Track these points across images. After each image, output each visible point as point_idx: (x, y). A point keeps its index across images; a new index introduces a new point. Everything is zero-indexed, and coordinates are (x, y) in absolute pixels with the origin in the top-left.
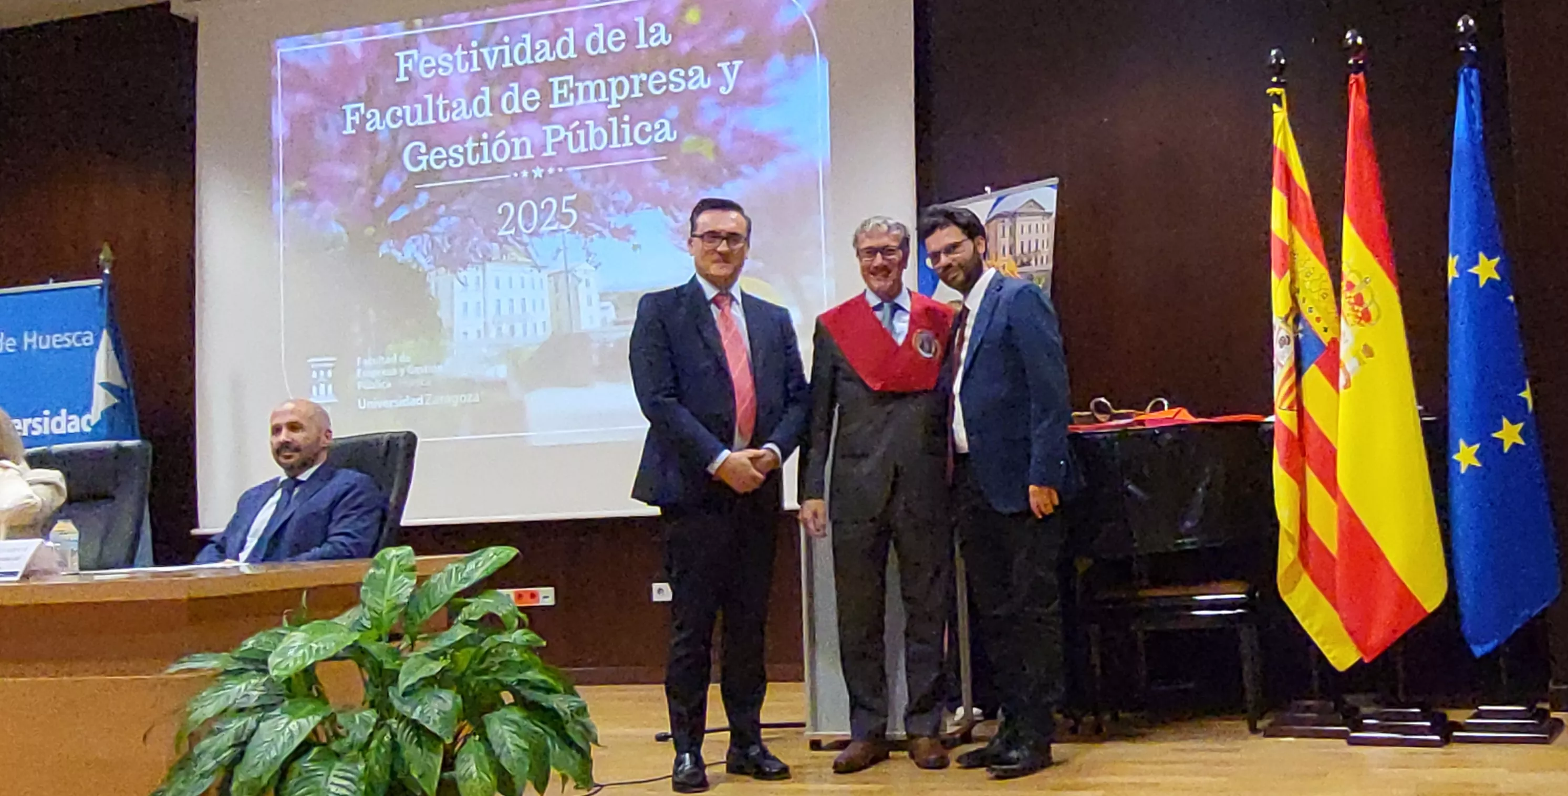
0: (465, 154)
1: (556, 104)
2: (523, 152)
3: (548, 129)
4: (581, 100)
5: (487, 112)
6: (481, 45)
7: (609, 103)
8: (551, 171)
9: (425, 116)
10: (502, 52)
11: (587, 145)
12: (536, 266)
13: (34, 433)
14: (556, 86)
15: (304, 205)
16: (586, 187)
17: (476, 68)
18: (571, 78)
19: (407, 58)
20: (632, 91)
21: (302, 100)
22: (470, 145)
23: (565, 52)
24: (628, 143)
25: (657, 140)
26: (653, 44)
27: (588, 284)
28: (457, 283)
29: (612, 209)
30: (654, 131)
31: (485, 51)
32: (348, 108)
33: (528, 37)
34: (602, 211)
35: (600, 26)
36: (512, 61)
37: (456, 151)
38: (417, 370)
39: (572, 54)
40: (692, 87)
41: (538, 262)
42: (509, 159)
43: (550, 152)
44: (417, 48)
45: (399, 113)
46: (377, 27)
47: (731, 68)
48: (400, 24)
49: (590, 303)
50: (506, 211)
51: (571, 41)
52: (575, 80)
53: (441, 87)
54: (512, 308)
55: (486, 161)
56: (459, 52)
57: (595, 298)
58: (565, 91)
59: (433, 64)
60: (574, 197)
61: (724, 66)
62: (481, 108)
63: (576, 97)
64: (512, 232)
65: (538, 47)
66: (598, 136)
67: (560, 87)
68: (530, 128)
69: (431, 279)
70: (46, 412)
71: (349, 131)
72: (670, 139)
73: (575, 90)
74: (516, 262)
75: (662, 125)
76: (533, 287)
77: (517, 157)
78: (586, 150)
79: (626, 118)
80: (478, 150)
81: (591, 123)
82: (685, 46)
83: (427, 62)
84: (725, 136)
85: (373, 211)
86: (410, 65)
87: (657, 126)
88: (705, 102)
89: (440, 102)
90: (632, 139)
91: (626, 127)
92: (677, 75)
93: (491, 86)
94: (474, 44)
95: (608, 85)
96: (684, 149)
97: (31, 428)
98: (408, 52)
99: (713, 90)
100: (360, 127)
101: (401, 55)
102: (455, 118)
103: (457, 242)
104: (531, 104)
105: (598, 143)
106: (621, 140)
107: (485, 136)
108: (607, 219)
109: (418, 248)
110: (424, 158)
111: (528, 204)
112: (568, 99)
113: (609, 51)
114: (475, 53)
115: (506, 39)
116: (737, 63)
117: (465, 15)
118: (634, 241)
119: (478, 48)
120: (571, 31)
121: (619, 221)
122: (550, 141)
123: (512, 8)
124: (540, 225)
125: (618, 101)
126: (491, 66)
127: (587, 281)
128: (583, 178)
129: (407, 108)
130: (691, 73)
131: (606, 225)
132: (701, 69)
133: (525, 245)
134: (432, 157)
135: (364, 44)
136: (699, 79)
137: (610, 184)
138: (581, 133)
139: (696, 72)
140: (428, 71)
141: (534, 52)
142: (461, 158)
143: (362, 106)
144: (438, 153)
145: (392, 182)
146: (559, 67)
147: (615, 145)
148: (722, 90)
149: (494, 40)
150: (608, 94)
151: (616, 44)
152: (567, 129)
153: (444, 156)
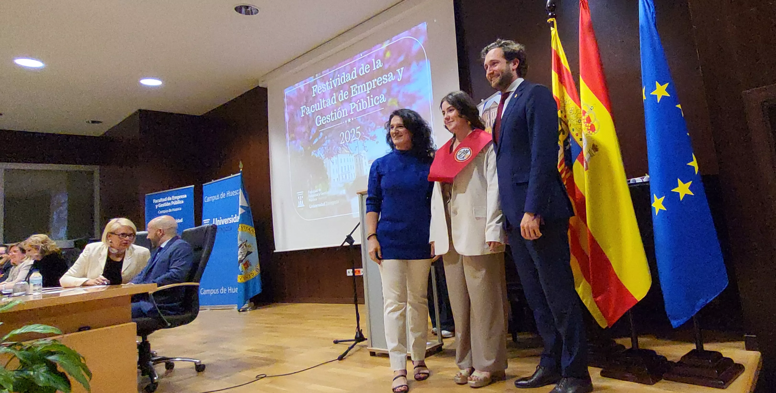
0: (330, 117)
1: (353, 95)
2: (345, 114)
3: (351, 104)
4: (359, 93)
5: (335, 102)
6: (332, 80)
7: (367, 92)
8: (353, 119)
9: (320, 107)
10: (338, 80)
11: (362, 108)
12: (350, 153)
13: (230, 223)
14: (352, 89)
15: (294, 142)
16: (362, 123)
17: (332, 87)
18: (356, 85)
19: (315, 88)
20: (373, 86)
21: (292, 107)
22: (332, 114)
23: (354, 76)
24: (373, 105)
25: (381, 102)
26: (378, 68)
27: (365, 158)
28: (331, 163)
29: (370, 130)
30: (380, 99)
31: (333, 81)
32: (302, 108)
33: (344, 73)
34: (367, 131)
35: (363, 65)
36: (340, 83)
37: (328, 117)
38: (323, 194)
39: (356, 77)
40: (389, 81)
41: (352, 152)
42: (342, 117)
43: (352, 113)
44: (317, 84)
45: (314, 107)
46: (307, 80)
47: (400, 71)
48: (313, 77)
49: (366, 165)
50: (342, 135)
51: (355, 72)
52: (357, 86)
53: (323, 96)
54: (345, 169)
55: (336, 119)
56: (327, 83)
57: (367, 163)
58: (355, 90)
59: (321, 89)
60: (359, 127)
61: (398, 70)
62: (334, 102)
63: (358, 92)
64: (344, 142)
65: (347, 76)
66: (365, 103)
67: (353, 89)
68: (346, 105)
69: (325, 163)
70: (232, 216)
71: (303, 115)
72: (385, 101)
73: (357, 89)
74: (346, 153)
75: (382, 96)
76: (350, 161)
77: (344, 116)
78: (361, 110)
79: (372, 96)
80: (333, 115)
81: (362, 100)
82: (387, 66)
83: (320, 88)
84: (400, 96)
85: (309, 141)
86: (316, 90)
87: (380, 97)
88: (394, 85)
89: (324, 101)
90: (374, 104)
91: (372, 99)
92: (385, 77)
93: (336, 93)
94: (331, 79)
95: (366, 85)
96: (389, 104)
97: (229, 221)
98: (315, 86)
99: (396, 80)
100: (305, 114)
101: (313, 87)
102: (327, 106)
103: (330, 148)
104: (346, 96)
105: (365, 107)
106: (371, 105)
107: (335, 110)
108: (369, 134)
109: (321, 152)
110: (320, 121)
111: (347, 133)
112: (355, 93)
113: (366, 73)
114: (331, 82)
115: (339, 76)
116: (402, 69)
117: (328, 70)
118: (376, 141)
119: (332, 81)
120: (355, 68)
121: (372, 134)
122: (352, 109)
123: (340, 64)
124: (351, 139)
125: (369, 90)
126: (335, 86)
127: (365, 157)
128: (361, 121)
129: (316, 105)
130: (389, 76)
131: (368, 136)
132: (391, 73)
133: (347, 146)
134: (323, 120)
135: (305, 86)
136: (391, 77)
137: (369, 121)
138: (360, 104)
139: (390, 75)
140: (320, 91)
141: (346, 78)
142: (330, 119)
143: (305, 106)
144: (324, 118)
145: (314, 130)
146: (353, 82)
147: (369, 106)
148: (399, 80)
149: (335, 77)
150: (366, 89)
151: (367, 70)
152: (356, 104)
153: (325, 119)
